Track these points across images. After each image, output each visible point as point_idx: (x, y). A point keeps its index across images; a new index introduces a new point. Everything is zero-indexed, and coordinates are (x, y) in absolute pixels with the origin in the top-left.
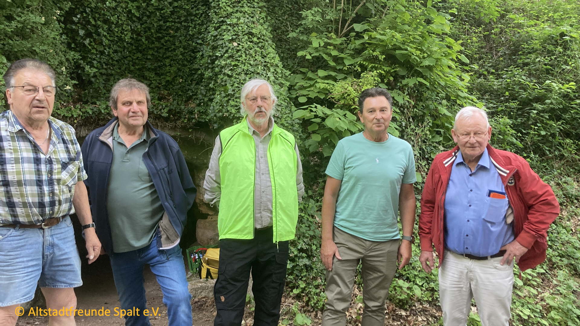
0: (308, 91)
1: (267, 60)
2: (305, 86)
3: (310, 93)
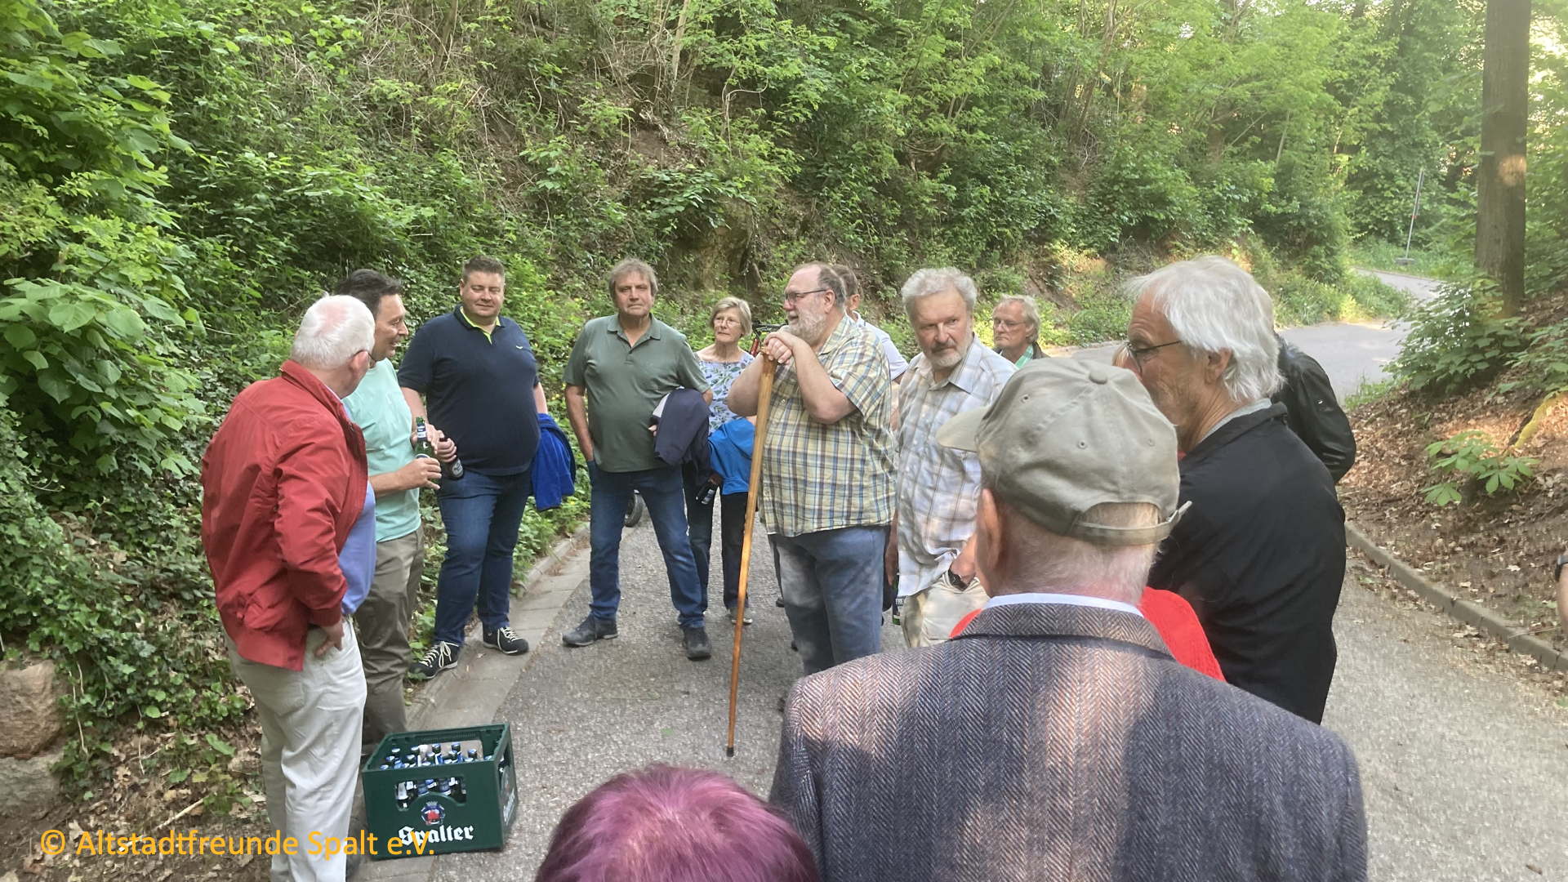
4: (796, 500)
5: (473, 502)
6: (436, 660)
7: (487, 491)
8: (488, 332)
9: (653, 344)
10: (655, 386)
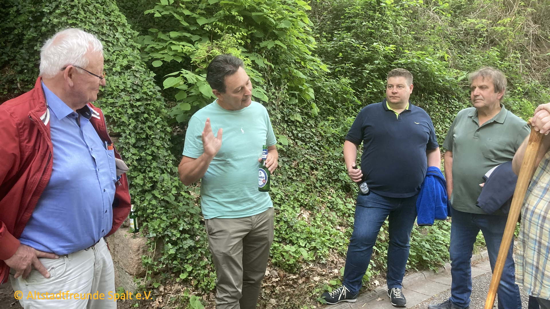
0: (162, 54)
1: (112, 19)
2: (157, 48)
3: (164, 56)
4: (538, 263)
5: (369, 210)
6: (338, 295)
7: (379, 206)
8: (398, 112)
9: (497, 126)
10: (491, 156)
